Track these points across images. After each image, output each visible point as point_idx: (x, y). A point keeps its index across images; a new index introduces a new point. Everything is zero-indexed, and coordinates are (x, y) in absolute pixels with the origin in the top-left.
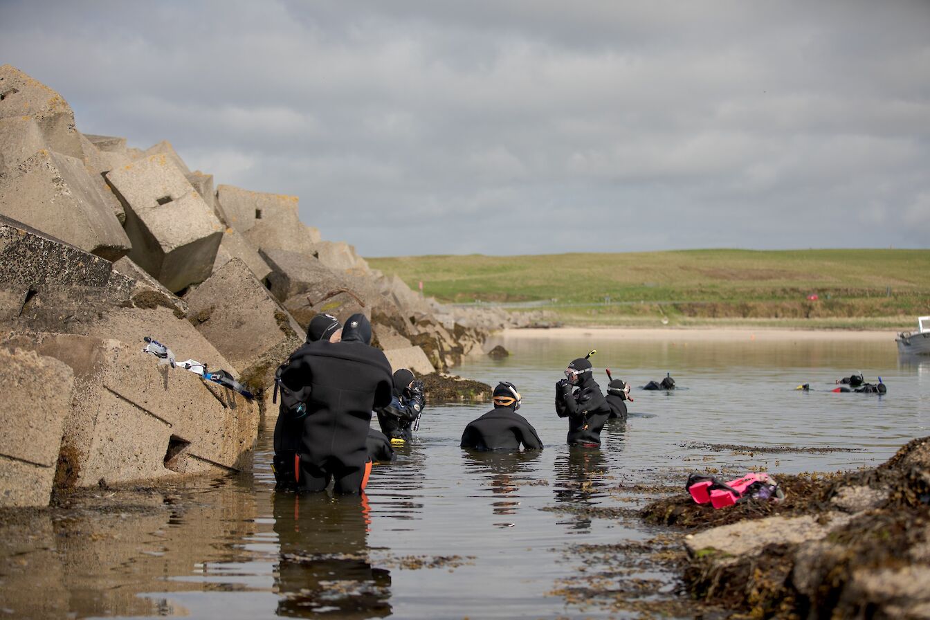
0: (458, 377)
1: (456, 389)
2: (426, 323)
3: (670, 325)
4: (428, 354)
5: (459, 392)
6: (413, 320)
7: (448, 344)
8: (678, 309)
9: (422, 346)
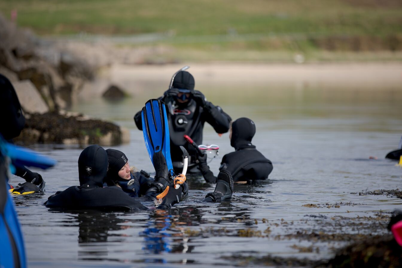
0: (81, 115)
1: (80, 128)
2: (28, 57)
3: (306, 63)
4: (39, 90)
5: (84, 132)
6: (15, 52)
7: (58, 81)
8: (315, 43)
9: (33, 80)
